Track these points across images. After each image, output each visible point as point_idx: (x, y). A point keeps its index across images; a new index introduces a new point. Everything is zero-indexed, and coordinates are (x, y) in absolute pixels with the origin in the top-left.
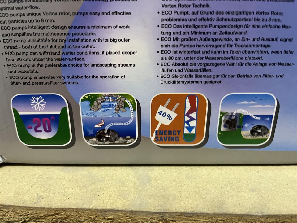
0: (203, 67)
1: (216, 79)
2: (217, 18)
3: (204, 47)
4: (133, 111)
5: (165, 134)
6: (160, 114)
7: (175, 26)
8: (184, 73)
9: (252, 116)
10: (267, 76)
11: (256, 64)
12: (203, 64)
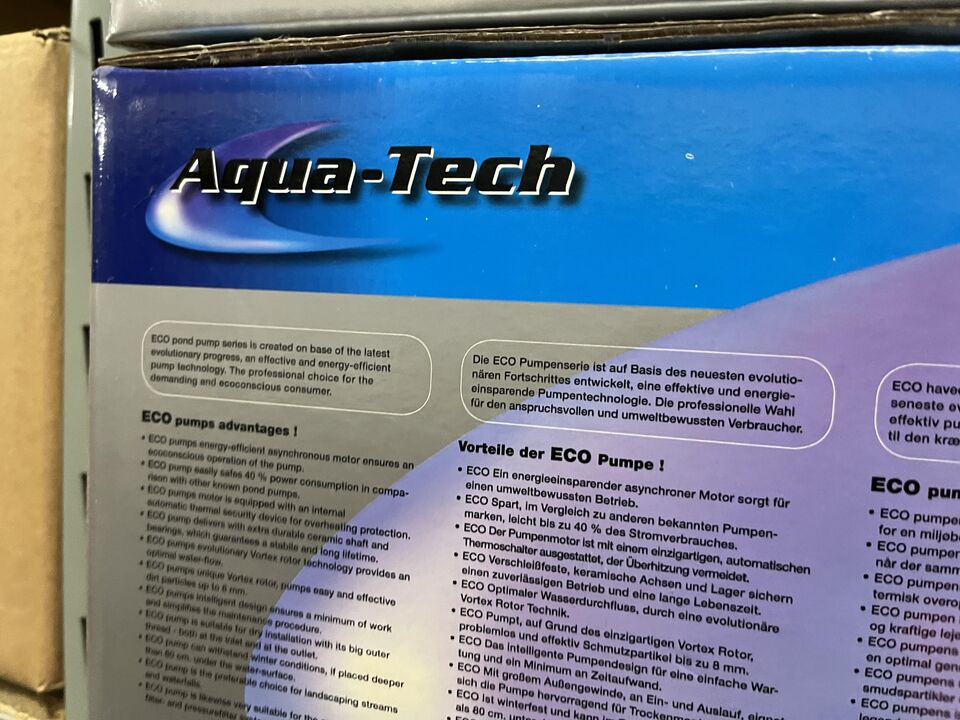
2: (585, 643)
7: (489, 644)
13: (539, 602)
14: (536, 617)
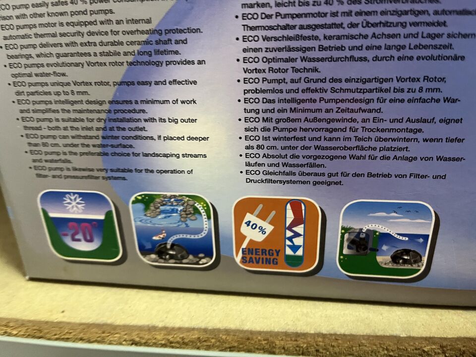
0: (311, 161)
1: (333, 179)
2: (331, 89)
3: (312, 131)
4: (206, 220)
5: (256, 254)
6: (248, 225)
7: (265, 100)
8: (282, 169)
9: (393, 235)
10: (417, 176)
11: (399, 157)
12: (310, 157)
13: (299, 64)
14: (296, 76)
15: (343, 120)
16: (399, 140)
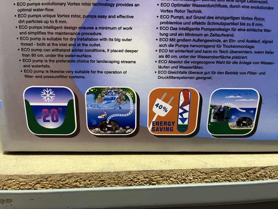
13: (191, 8)
14: (189, 15)
15: (214, 41)
16: (242, 52)
